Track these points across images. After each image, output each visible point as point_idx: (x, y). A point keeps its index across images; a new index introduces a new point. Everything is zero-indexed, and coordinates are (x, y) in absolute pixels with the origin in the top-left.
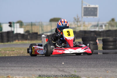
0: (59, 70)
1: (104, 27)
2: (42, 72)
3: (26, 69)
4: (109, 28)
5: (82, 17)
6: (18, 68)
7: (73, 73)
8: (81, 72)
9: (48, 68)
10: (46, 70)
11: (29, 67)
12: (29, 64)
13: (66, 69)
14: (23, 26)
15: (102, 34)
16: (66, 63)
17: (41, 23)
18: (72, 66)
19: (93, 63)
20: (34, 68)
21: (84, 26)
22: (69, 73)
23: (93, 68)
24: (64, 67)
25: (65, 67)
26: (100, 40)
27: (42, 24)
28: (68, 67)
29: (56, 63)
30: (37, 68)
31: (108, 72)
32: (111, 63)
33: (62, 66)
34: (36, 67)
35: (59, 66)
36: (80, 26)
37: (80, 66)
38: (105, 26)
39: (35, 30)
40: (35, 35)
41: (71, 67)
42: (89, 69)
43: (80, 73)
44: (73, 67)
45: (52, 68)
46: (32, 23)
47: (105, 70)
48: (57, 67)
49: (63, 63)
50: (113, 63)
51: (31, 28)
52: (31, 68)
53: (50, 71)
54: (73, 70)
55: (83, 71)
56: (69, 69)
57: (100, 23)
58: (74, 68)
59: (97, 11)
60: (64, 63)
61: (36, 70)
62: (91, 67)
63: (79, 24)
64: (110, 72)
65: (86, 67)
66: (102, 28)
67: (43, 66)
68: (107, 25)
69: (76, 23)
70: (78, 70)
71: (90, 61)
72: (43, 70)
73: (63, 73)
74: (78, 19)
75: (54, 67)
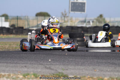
0: (46, 68)
1: (91, 23)
2: (28, 69)
3: (11, 65)
4: (96, 24)
5: (69, 13)
6: (3, 64)
7: (60, 71)
8: (69, 70)
9: (34, 65)
10: (32, 66)
11: (14, 63)
12: (14, 60)
13: (53, 66)
14: (8, 20)
15: (89, 30)
16: (53, 60)
17: (26, 18)
18: (59, 63)
19: (80, 61)
20: (21, 64)
21: (72, 21)
22: (56, 70)
23: (80, 66)
24: (50, 65)
25: (52, 64)
26: (87, 36)
27: (28, 18)
28: (54, 65)
29: (42, 60)
30: (23, 64)
31: (95, 70)
32: (99, 61)
33: (48, 64)
34: (22, 64)
35: (45, 63)
36: (68, 21)
37: (68, 64)
38: (93, 22)
39: (21, 24)
40: (21, 29)
41: (58, 65)
42: (77, 67)
43: (67, 71)
44: (60, 65)
45: (39, 65)
46: (17, 17)
47: (93, 68)
48: (43, 64)
49: (50, 60)
50: (101, 61)
51: (16, 22)
52: (17, 64)
53: (37, 68)
54: (60, 67)
55: (71, 69)
56: (55, 66)
57: (88, 19)
59: (84, 7)
60: (51, 60)
61: (22, 67)
62: (78, 65)
63: (66, 19)
64: (98, 70)
65: (73, 65)
66: (90, 24)
67: (29, 63)
68: (95, 21)
69: (63, 18)
70: (65, 68)
71: (77, 59)
72: (29, 67)
73: (50, 71)
74: (66, 14)
75: (41, 64)
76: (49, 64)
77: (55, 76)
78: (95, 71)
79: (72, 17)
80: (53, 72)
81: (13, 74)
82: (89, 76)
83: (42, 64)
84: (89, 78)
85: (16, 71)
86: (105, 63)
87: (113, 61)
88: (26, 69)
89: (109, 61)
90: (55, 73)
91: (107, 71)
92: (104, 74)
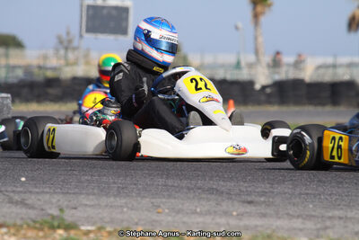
0: (11, 202)
5: (81, 36)
7: (53, 211)
8: (79, 209)
13: (33, 197)
16: (33, 180)
18: (50, 188)
19: (114, 183)
21: (87, 63)
22: (42, 210)
23: (115, 196)
24: (25, 193)
25: (31, 192)
28: (37, 193)
31: (160, 210)
32: (170, 182)
33: (18, 189)
35: (9, 189)
36: (75, 63)
37: (77, 190)
41: (47, 193)
42: (104, 200)
43: (73, 211)
44: (55, 193)
47: (152, 203)
48: (3, 189)
49: (23, 179)
50: (177, 182)
54: (54, 201)
55: (86, 205)
56: (40, 197)
58: (55, 196)
59: (127, 19)
60: (27, 178)
62: (107, 195)
63: (71, 56)
64: (167, 211)
65: (94, 194)
69: (62, 52)
70: (69, 201)
71: (105, 175)
73: (24, 211)
74: (70, 41)
76: (21, 192)
77: (38, 225)
78: (159, 213)
79: (88, 50)
80: (32, 214)
82: (140, 228)
86: (189, 189)
87: (211, 182)
89: (200, 183)
90: (39, 219)
91: (195, 212)
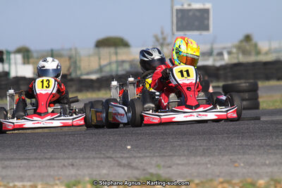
0: (120, 165)
1: (226, 56)
2: (78, 170)
3: (39, 163)
4: (238, 58)
5: (173, 34)
6: (19, 162)
7: (153, 171)
8: (174, 167)
9: (92, 161)
10: (87, 164)
11: (45, 158)
12: (46, 151)
13: (137, 160)
14: (31, 60)
15: (221, 72)
16: (137, 147)
17: (73, 52)
18: (150, 153)
19: (201, 146)
20: (60, 160)
22: (144, 170)
23: (201, 156)
24: (131, 158)
25: (135, 157)
26: (218, 87)
27: (76, 53)
28: (140, 157)
29: (111, 147)
30: (67, 161)
31: (236, 164)
32: (244, 142)
33: (125, 155)
34: (64, 159)
35: (119, 156)
37: (171, 153)
38: (229, 53)
41: (148, 156)
42: (192, 160)
43: (169, 169)
44: (154, 156)
45: (103, 160)
46: (52, 50)
47: (231, 159)
48: (113, 156)
49: (129, 147)
50: (250, 142)
52: (52, 161)
53: (98, 167)
54: (153, 162)
55: (178, 164)
56: (142, 160)
57: (218, 47)
59: (208, 19)
60: (132, 146)
61: (64, 165)
62: (195, 155)
63: (166, 50)
64: (242, 165)
65: (185, 155)
66: (223, 59)
67: (81, 156)
68: (234, 50)
70: (166, 162)
71: (193, 140)
72: (81, 165)
73: (130, 171)
74: (164, 39)
75: (108, 157)
76: (127, 157)
78: (236, 167)
80: (136, 173)
81: (42, 184)
82: (221, 180)
83: (111, 158)
84: (222, 183)
85: (49, 176)
86: (260, 146)
87: (278, 140)
88: (72, 171)
89: (268, 141)
90: (142, 177)
91: (265, 164)
92: (256, 173)
